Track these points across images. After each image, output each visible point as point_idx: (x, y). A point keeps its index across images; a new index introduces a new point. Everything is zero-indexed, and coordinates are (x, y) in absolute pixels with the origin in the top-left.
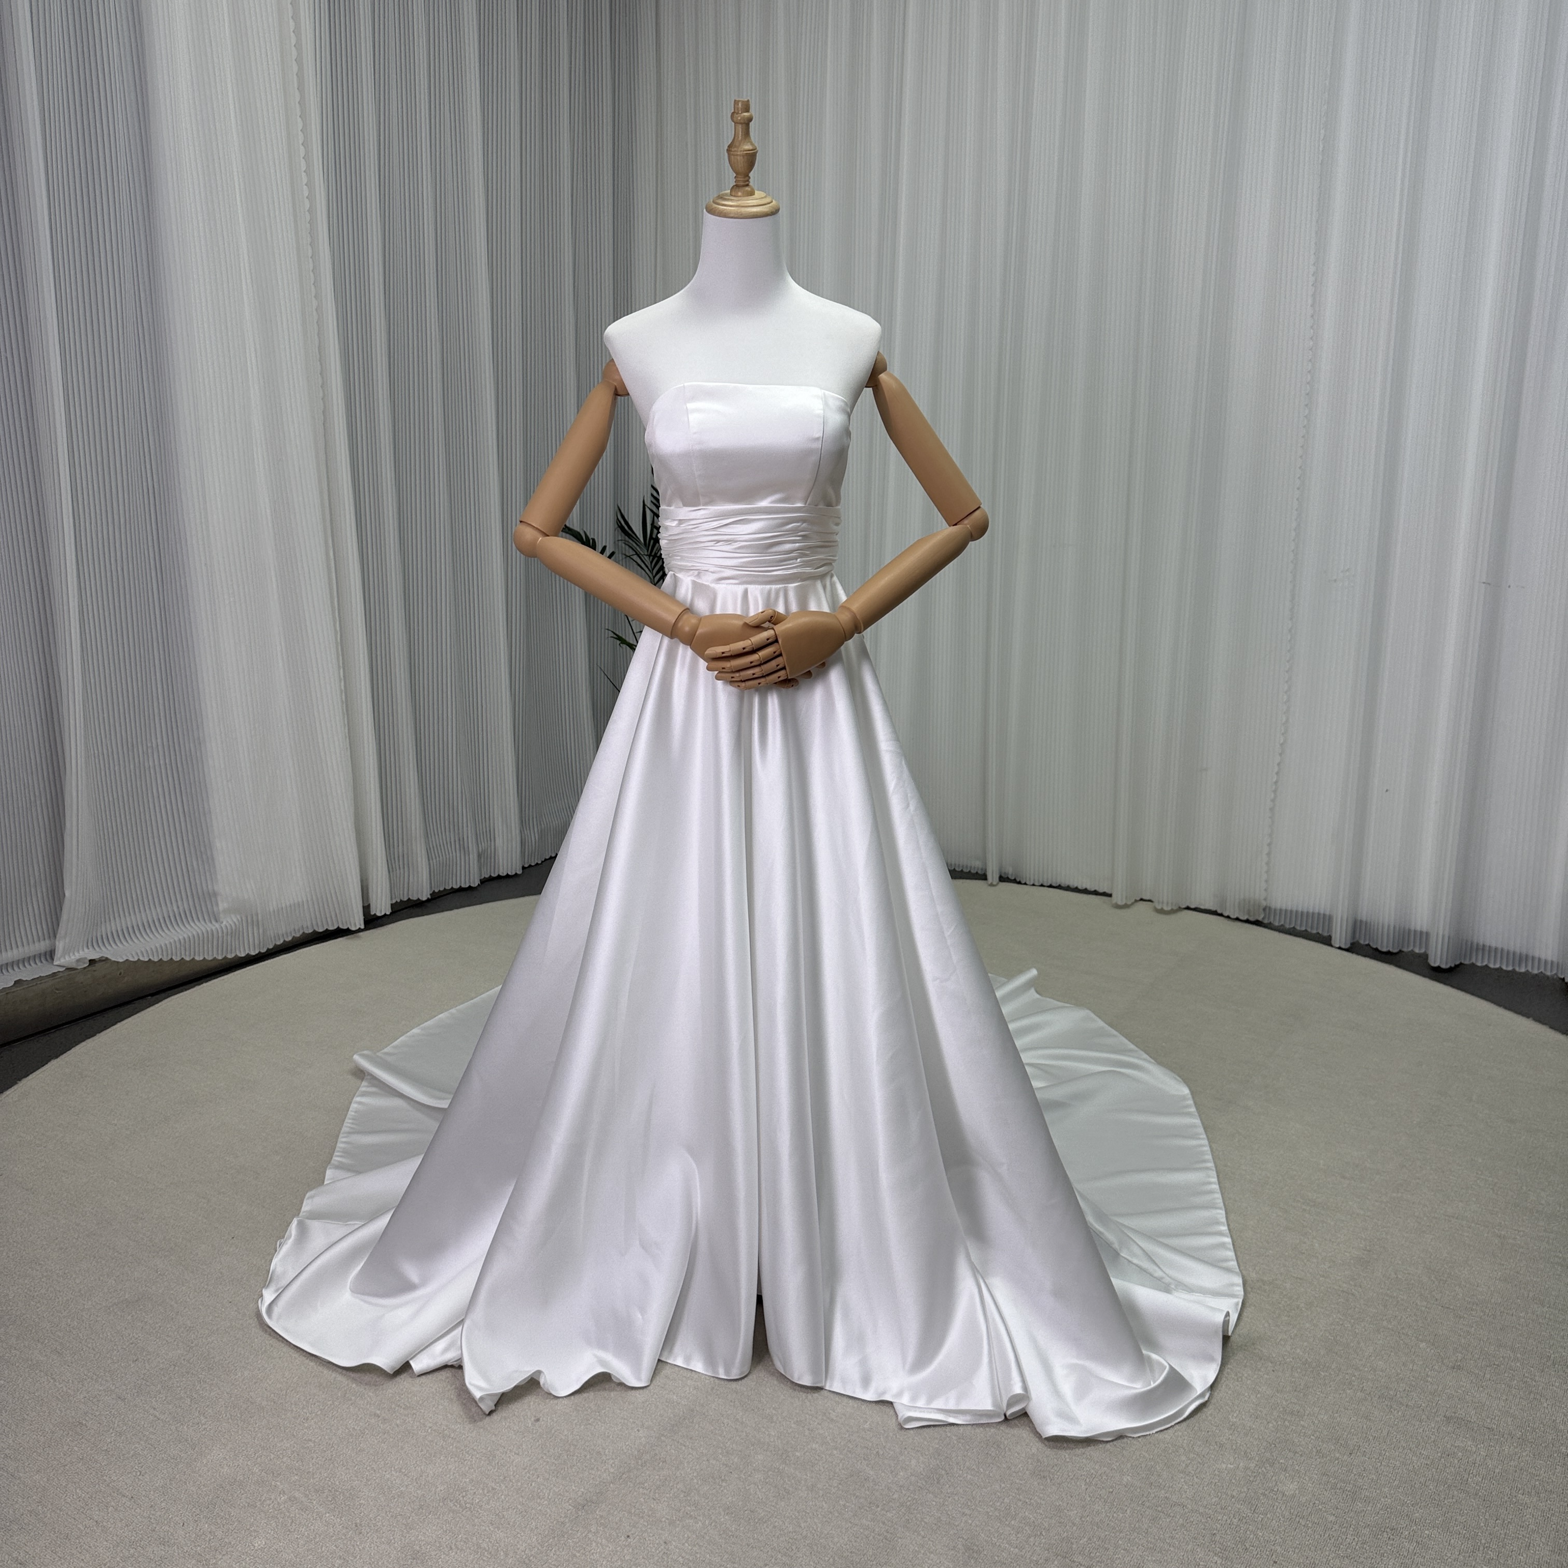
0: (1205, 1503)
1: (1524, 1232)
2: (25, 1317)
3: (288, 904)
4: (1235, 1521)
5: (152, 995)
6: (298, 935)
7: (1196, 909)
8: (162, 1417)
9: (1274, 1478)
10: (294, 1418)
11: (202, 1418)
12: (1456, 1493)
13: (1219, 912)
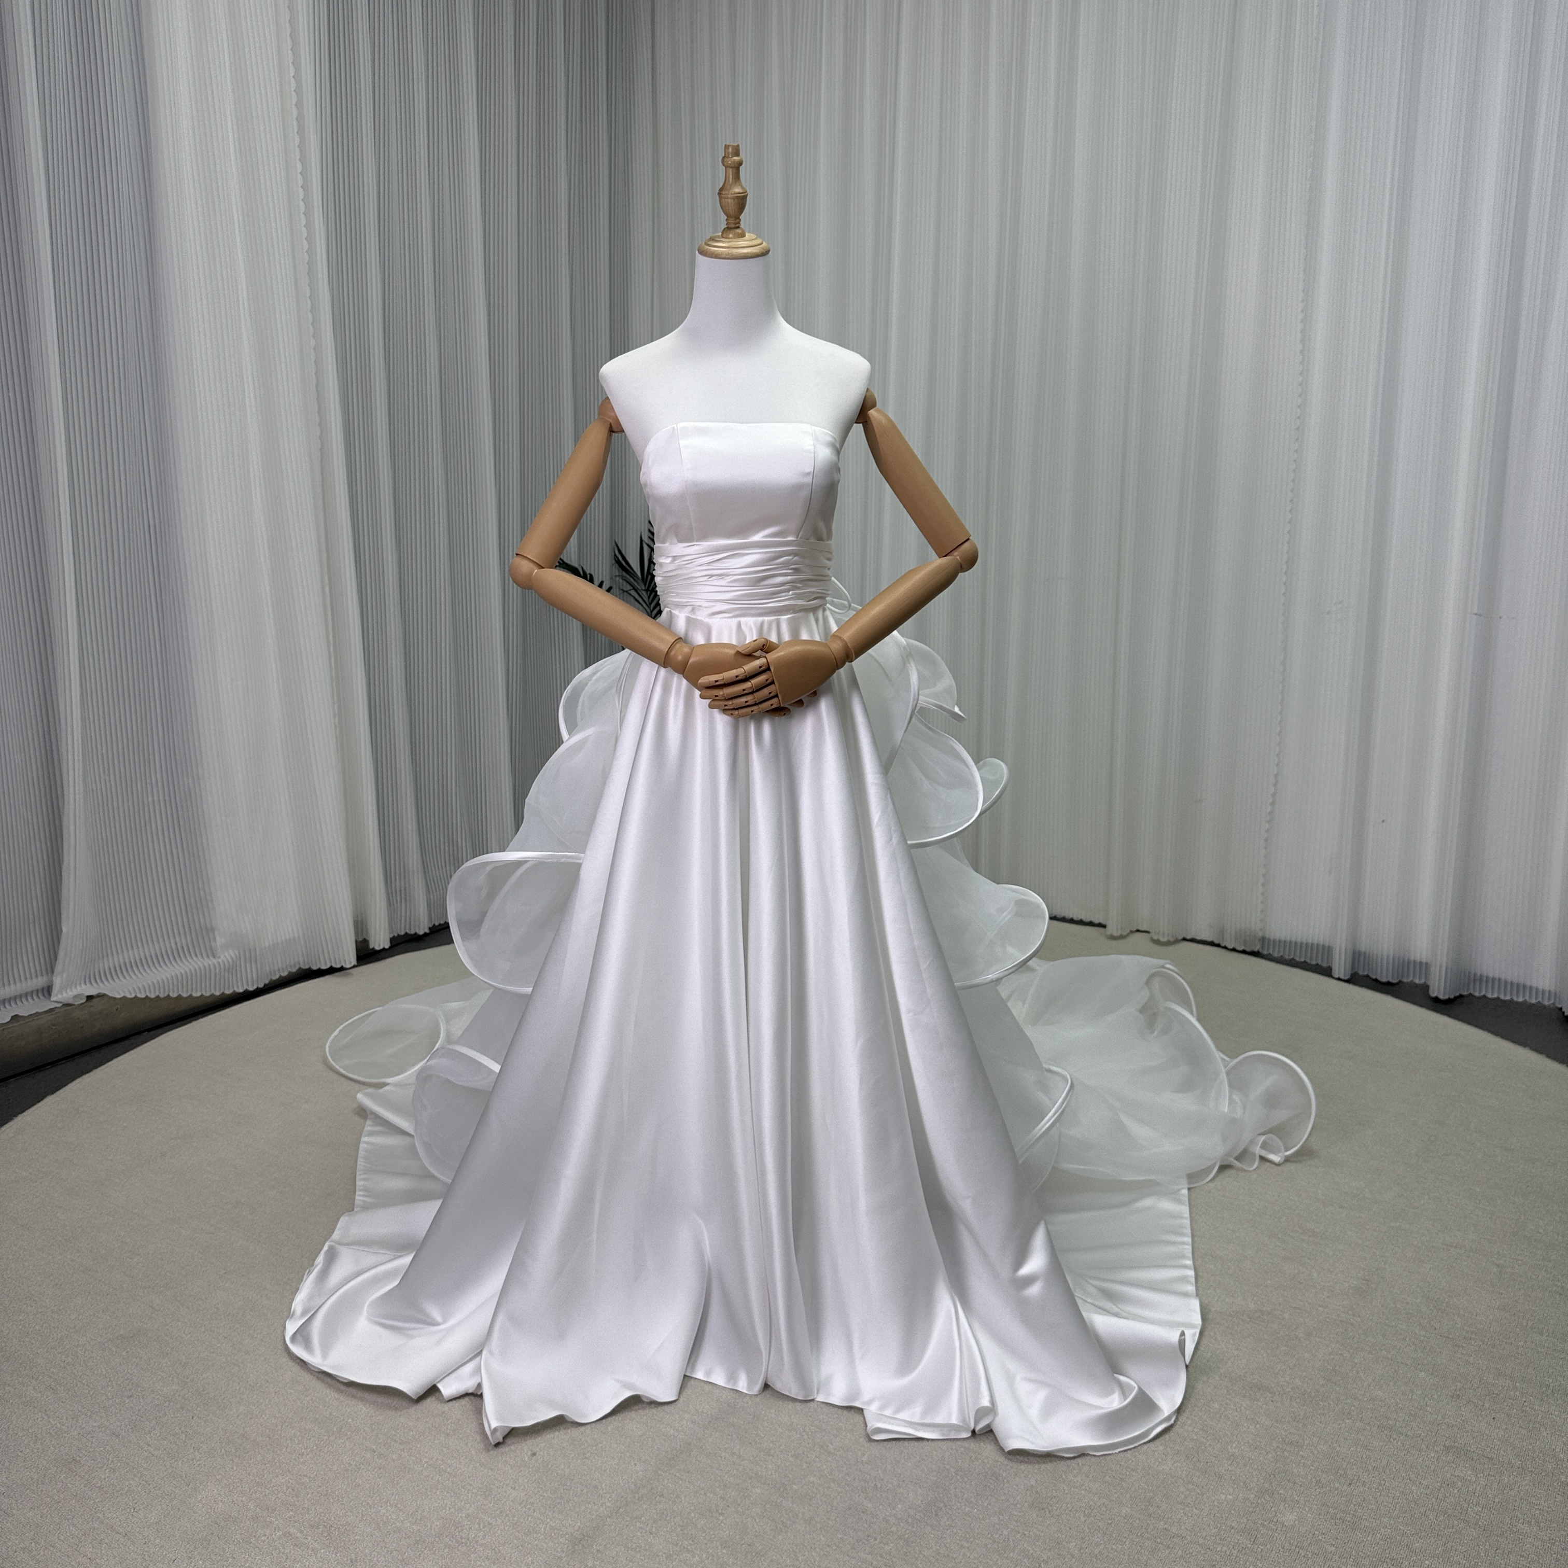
0: (1204, 1534)
1: (1522, 1260)
2: (19, 1353)
3: (283, 939)
4: (1235, 1552)
5: (149, 1030)
6: (294, 970)
7: (1193, 940)
8: (157, 1453)
9: (1273, 1509)
10: (289, 1453)
11: (197, 1453)
12: (1455, 1522)
13: (1216, 942)
